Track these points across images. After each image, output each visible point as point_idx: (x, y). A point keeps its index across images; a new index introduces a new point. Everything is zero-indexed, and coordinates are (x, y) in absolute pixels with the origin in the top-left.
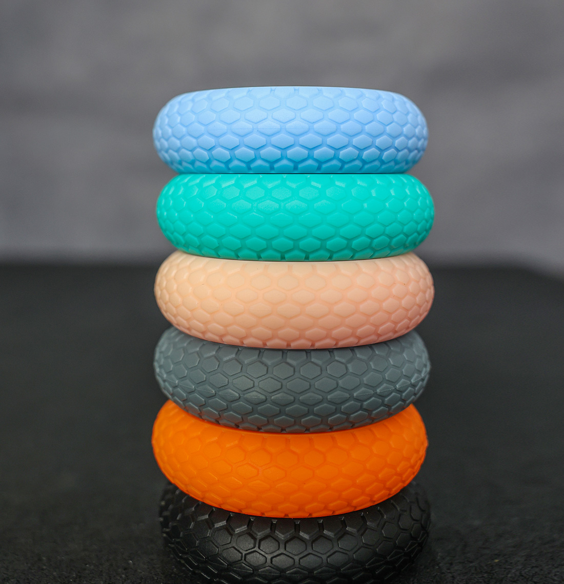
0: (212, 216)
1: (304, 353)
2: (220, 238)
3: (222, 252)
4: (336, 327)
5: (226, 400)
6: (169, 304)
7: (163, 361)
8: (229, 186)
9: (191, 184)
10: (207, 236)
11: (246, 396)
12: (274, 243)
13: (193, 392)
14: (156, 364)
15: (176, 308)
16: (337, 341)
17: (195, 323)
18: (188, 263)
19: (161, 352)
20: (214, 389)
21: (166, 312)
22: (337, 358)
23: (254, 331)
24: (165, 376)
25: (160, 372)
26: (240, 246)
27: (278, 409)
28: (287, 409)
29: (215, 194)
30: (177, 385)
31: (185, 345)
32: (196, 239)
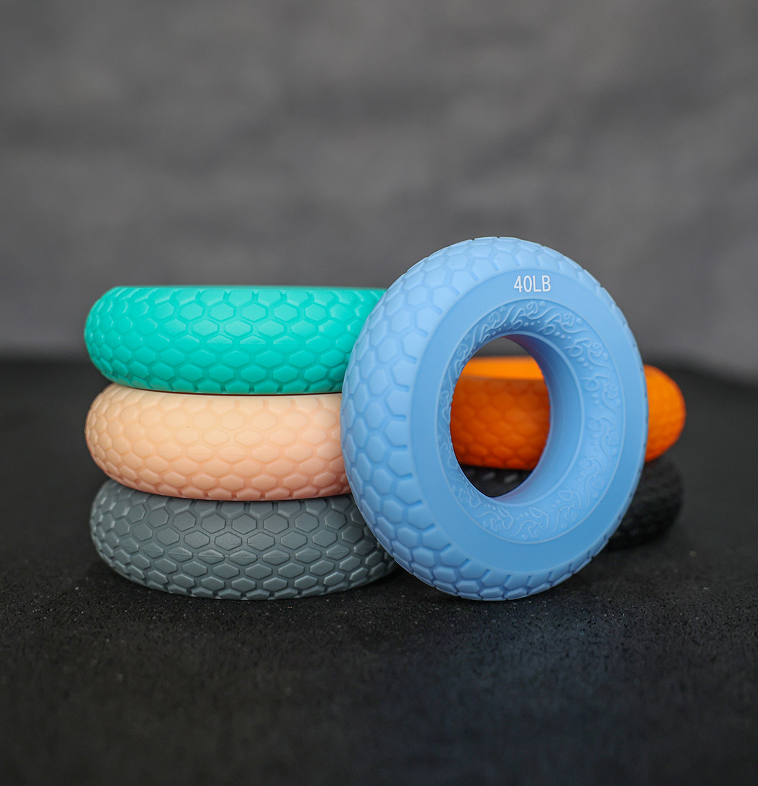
0: (168, 340)
1: (270, 505)
2: (176, 366)
3: (177, 384)
4: (288, 474)
5: (177, 560)
6: (98, 446)
7: (101, 518)
8: (189, 303)
9: (137, 300)
10: (162, 364)
11: (200, 555)
12: (244, 372)
13: (137, 552)
14: (92, 522)
15: (105, 451)
16: (291, 491)
17: (126, 469)
18: (123, 397)
19: (99, 507)
20: (162, 548)
21: (96, 456)
22: (308, 510)
23: (196, 479)
24: (104, 535)
25: (97, 530)
26: (202, 376)
27: (237, 569)
28: (247, 569)
29: (171, 314)
30: (118, 544)
31: (129, 496)
32: (145, 368)
